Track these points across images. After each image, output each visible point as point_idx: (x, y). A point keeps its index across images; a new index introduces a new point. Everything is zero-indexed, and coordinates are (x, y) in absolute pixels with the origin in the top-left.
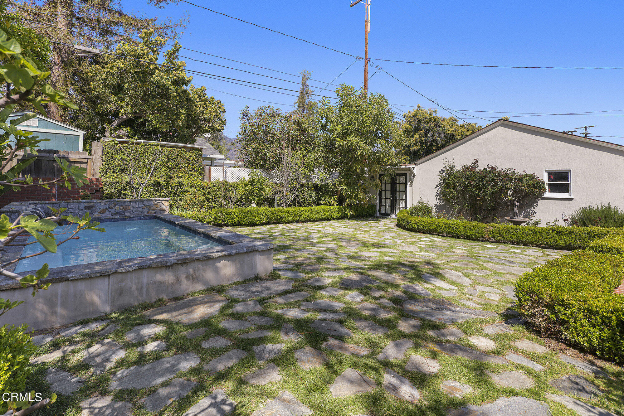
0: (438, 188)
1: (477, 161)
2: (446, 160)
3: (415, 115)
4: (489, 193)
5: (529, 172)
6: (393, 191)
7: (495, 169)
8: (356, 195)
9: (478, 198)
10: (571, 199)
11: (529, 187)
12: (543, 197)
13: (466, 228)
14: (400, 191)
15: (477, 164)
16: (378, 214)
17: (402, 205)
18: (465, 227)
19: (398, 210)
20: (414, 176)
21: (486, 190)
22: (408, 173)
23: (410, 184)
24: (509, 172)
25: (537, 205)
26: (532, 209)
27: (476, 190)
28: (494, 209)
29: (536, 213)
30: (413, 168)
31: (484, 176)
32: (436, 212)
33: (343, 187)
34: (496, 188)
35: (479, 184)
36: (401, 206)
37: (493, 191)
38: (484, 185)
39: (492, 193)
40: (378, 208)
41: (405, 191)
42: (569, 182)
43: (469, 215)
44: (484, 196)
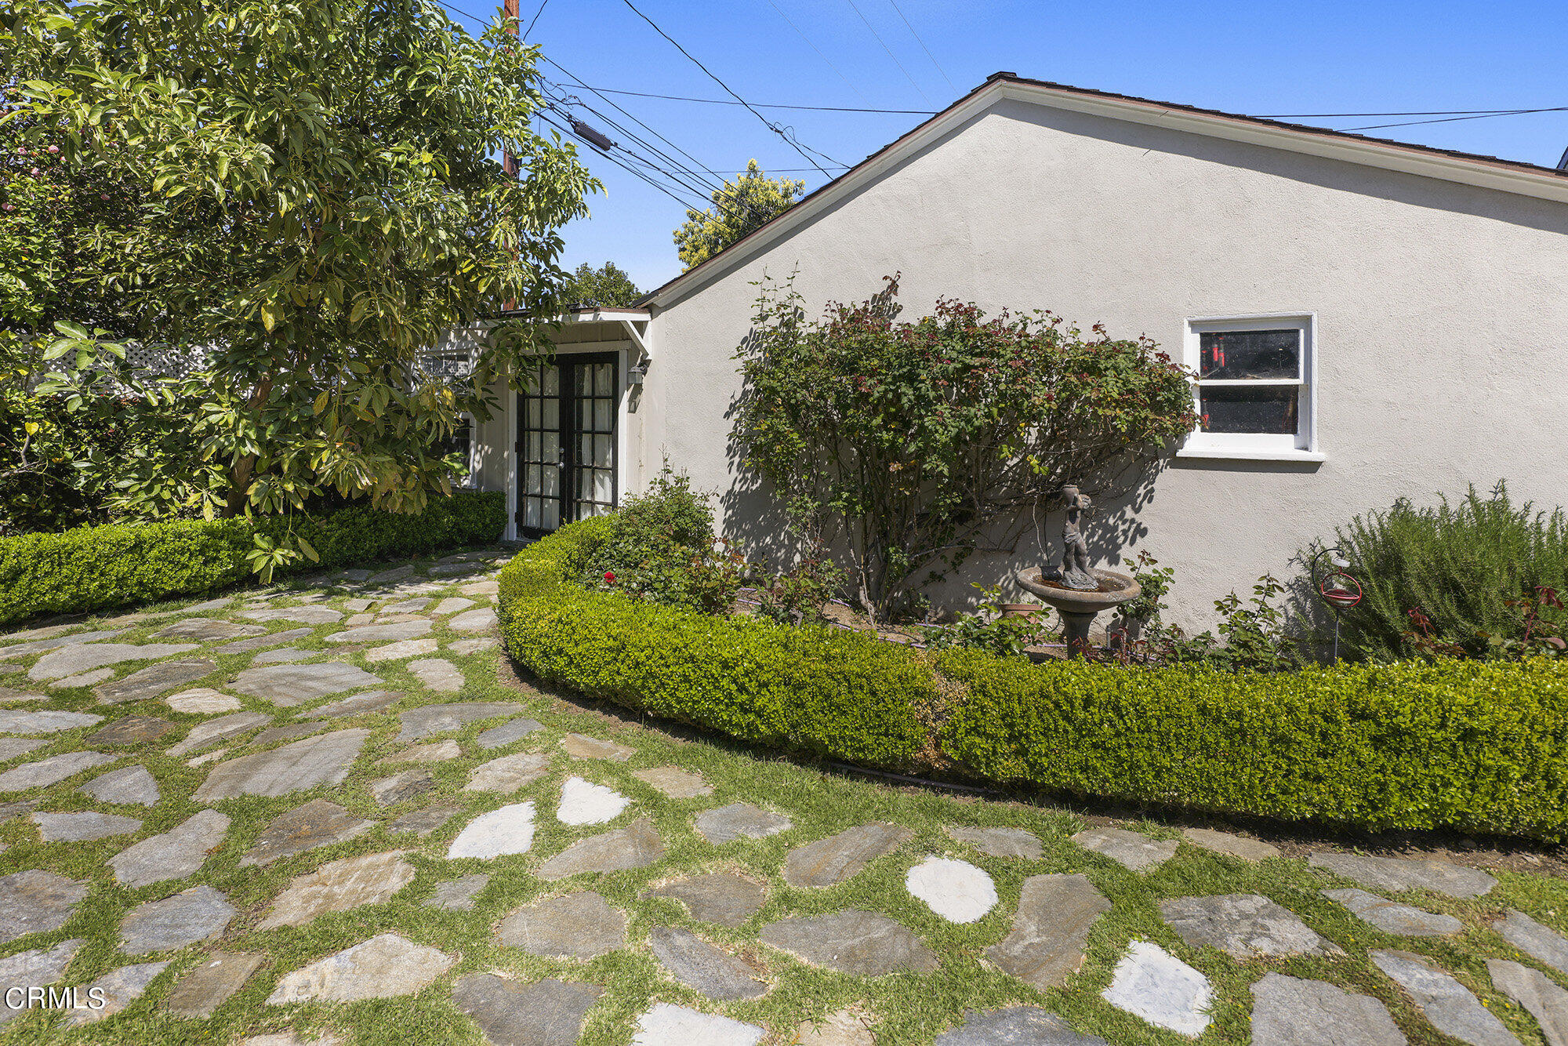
0: (736, 416)
1: (893, 287)
2: (767, 284)
3: (743, 193)
4: (942, 438)
5: (1118, 332)
6: (569, 433)
7: (969, 313)
8: (303, 459)
9: (895, 467)
10: (1312, 467)
11: (1131, 405)
12: (1180, 453)
13: (804, 695)
14: (593, 432)
15: (894, 299)
16: (512, 533)
17: (603, 494)
18: (801, 686)
19: (589, 514)
20: (645, 363)
21: (928, 422)
22: (621, 347)
23: (633, 399)
24: (1032, 330)
25: (1149, 496)
26: (1129, 513)
27: (884, 426)
28: (962, 515)
29: (1143, 532)
30: (641, 326)
31: (922, 353)
32: (729, 524)
33: (213, 419)
34: (977, 412)
35: (898, 397)
36: (599, 498)
37: (961, 431)
38: (921, 400)
39: (958, 439)
40: (512, 507)
41: (612, 433)
42: (1300, 381)
43: (858, 539)
44: (921, 455)
